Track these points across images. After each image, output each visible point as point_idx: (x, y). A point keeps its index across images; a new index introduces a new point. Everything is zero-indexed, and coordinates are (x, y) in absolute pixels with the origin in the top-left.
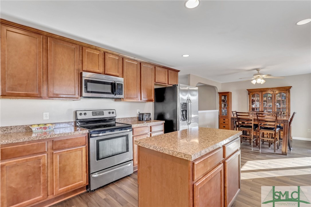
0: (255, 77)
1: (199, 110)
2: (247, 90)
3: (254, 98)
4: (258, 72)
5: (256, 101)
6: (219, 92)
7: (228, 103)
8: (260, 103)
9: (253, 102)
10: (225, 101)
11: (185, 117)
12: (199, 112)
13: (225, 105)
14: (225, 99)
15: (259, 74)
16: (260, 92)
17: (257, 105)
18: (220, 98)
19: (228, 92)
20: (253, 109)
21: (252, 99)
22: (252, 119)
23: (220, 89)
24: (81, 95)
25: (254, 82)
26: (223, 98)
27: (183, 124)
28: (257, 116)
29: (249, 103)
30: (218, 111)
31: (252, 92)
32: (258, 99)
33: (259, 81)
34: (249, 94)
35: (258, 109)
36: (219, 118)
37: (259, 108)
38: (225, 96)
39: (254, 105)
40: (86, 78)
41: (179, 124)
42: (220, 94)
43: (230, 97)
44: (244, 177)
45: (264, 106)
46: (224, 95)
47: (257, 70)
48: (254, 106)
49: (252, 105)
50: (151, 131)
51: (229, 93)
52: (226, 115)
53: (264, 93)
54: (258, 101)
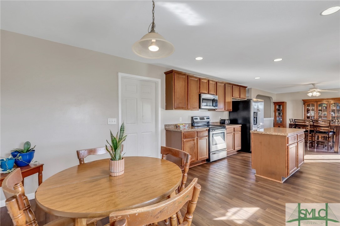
0: (311, 90)
1: (264, 118)
2: (303, 100)
3: (309, 108)
4: (314, 86)
5: (311, 110)
6: (274, 102)
7: (283, 112)
8: (315, 112)
9: (308, 111)
10: (280, 110)
11: (256, 122)
12: (265, 119)
13: (279, 114)
14: (280, 108)
15: (315, 88)
16: (315, 102)
17: (312, 114)
18: (275, 107)
19: (283, 102)
20: (308, 117)
21: (308, 109)
22: (308, 125)
23: (275, 99)
24: (200, 108)
25: (310, 95)
26: (277, 107)
27: (254, 127)
28: (313, 123)
29: (304, 112)
30: (273, 118)
31: (307, 103)
32: (313, 109)
33: (315, 94)
34: (304, 104)
35: (312, 117)
36: (274, 125)
37: (314, 116)
38: (280, 106)
39: (309, 113)
40: (203, 98)
41: (252, 127)
42: (275, 103)
43: (285, 106)
44: (305, 161)
45: (319, 114)
46: (278, 104)
47: (313, 84)
48: (309, 115)
49: (307, 114)
50: (234, 131)
51: (285, 103)
52: (281, 122)
53: (319, 103)
54: (313, 110)
